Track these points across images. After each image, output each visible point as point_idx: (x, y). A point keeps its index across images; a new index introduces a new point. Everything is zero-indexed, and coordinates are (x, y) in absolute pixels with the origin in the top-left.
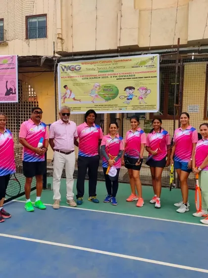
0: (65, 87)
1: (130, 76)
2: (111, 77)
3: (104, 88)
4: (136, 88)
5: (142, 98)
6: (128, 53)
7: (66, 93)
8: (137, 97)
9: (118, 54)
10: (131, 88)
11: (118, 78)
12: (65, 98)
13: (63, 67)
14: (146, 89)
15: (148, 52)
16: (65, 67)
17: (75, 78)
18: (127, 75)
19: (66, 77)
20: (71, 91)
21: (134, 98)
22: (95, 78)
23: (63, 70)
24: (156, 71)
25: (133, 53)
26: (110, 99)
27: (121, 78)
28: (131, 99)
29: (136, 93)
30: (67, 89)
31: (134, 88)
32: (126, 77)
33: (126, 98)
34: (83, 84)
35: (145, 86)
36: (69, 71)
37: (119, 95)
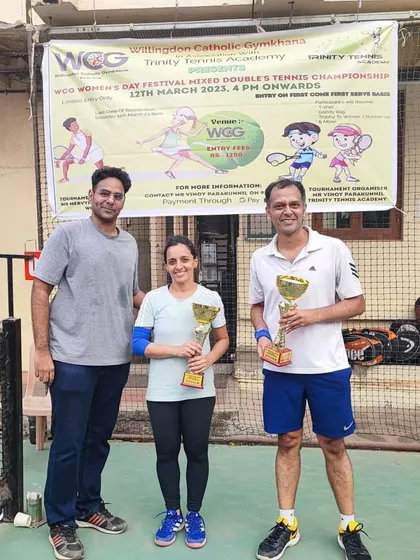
0: (69, 124)
1: (301, 86)
2: (236, 88)
3: (211, 127)
4: (325, 128)
5: (343, 164)
6: (285, 21)
7: (72, 147)
8: (329, 160)
9: (255, 22)
10: (305, 128)
11: (261, 91)
12: (67, 165)
13: (63, 58)
14: (356, 133)
15: (352, 18)
16: (70, 55)
17: (105, 93)
18: (291, 82)
19: (72, 91)
20: (89, 140)
21: (316, 162)
22: (177, 91)
23: (64, 66)
24: (386, 76)
25: (303, 20)
26: (233, 166)
27: (271, 91)
28: (307, 165)
29: (325, 144)
30: (75, 132)
31: (317, 130)
32: (288, 91)
33: (291, 161)
34: (132, 113)
35: (352, 123)
36: (84, 69)
37: (265, 152)
